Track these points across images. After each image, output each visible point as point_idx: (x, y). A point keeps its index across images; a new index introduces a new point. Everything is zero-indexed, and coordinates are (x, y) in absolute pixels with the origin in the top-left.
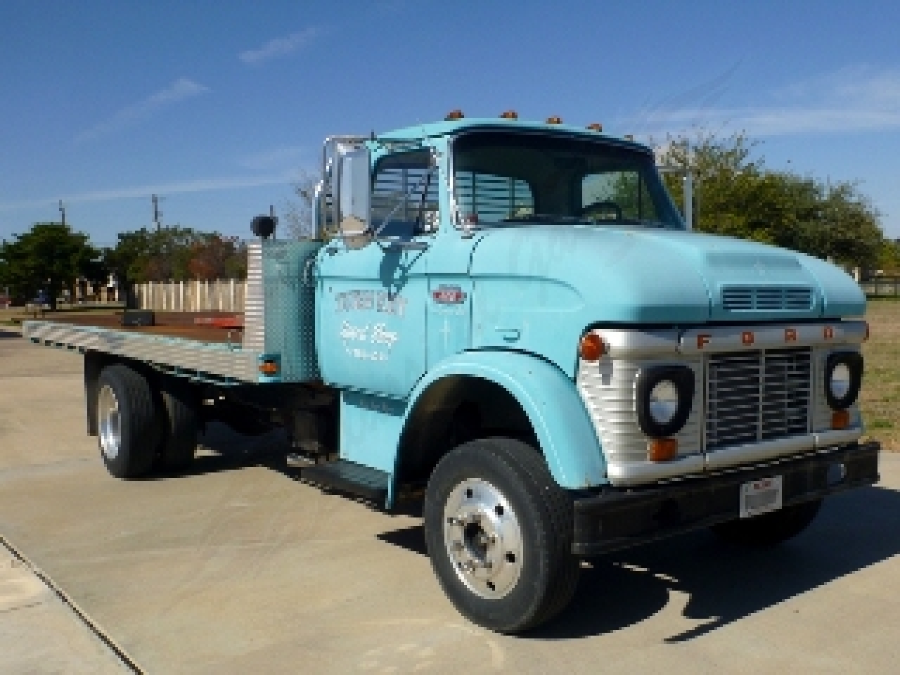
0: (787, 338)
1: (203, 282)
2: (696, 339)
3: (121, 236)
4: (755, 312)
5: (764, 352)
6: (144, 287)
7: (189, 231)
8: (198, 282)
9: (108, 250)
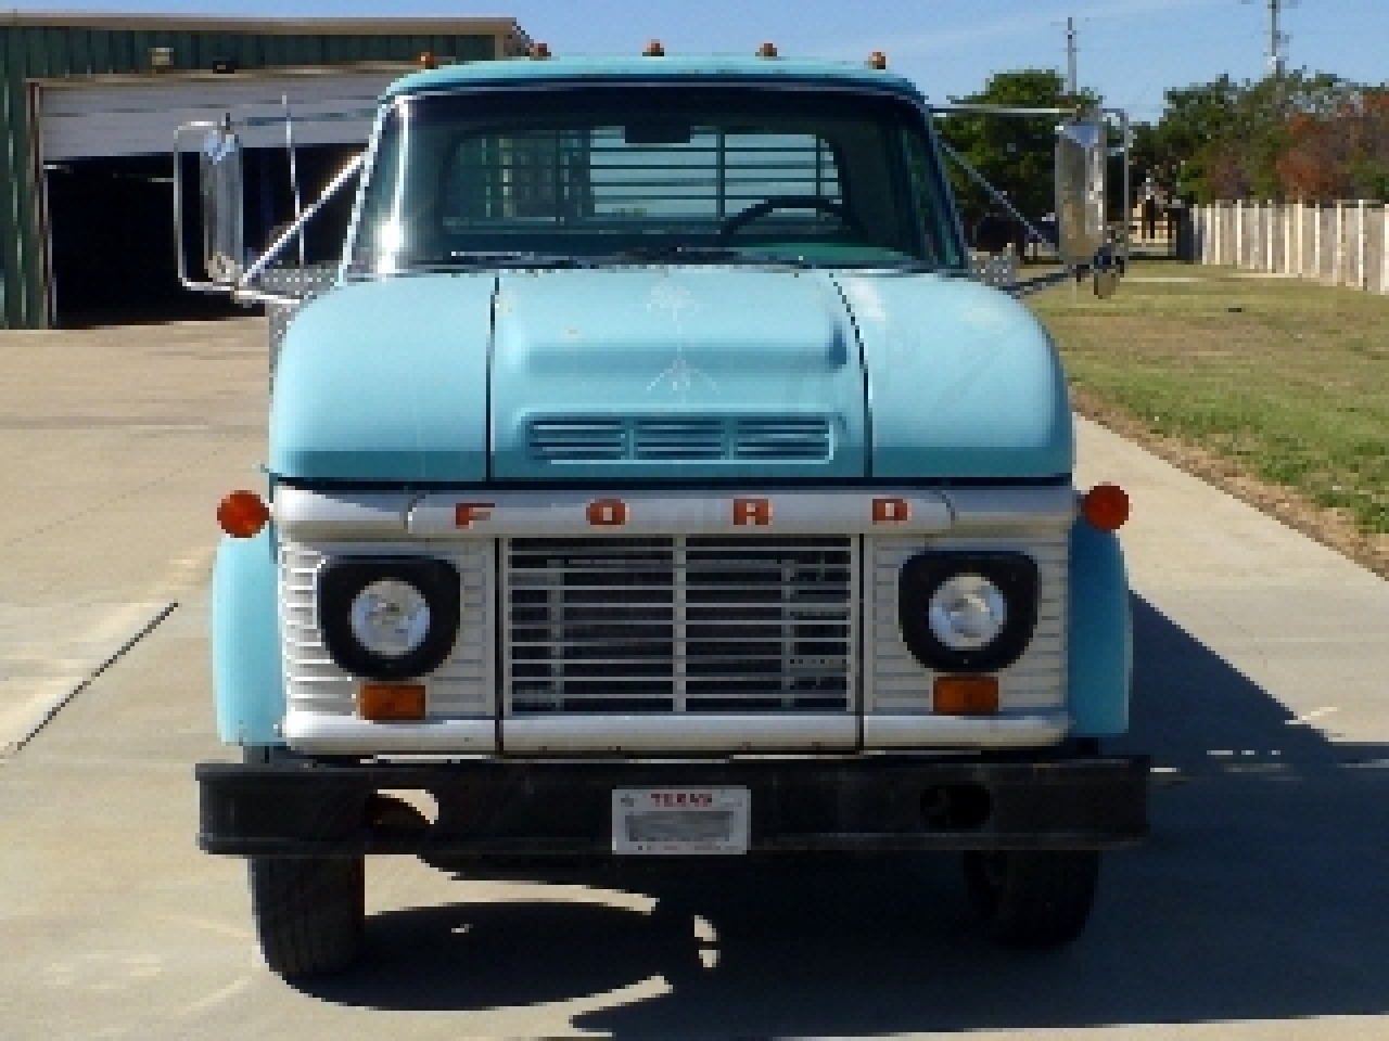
0: (739, 517)
1: (1310, 204)
2: (453, 511)
3: (1172, 96)
4: (629, 463)
5: (681, 543)
6: (1208, 212)
7: (1328, 81)
8: (1300, 206)
9: (1143, 130)
